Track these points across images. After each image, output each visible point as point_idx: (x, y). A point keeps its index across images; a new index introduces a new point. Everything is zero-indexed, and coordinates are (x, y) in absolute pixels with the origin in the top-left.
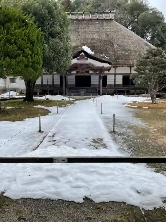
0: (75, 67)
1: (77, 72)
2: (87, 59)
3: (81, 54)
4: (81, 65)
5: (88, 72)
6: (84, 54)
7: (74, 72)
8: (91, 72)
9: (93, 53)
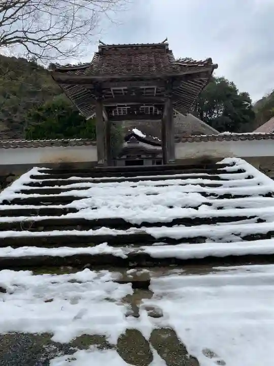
0: (126, 151)
1: (127, 157)
2: (138, 142)
3: (132, 138)
4: (132, 148)
5: (139, 156)
6: (134, 138)
7: (124, 157)
8: (143, 156)
9: (144, 136)
